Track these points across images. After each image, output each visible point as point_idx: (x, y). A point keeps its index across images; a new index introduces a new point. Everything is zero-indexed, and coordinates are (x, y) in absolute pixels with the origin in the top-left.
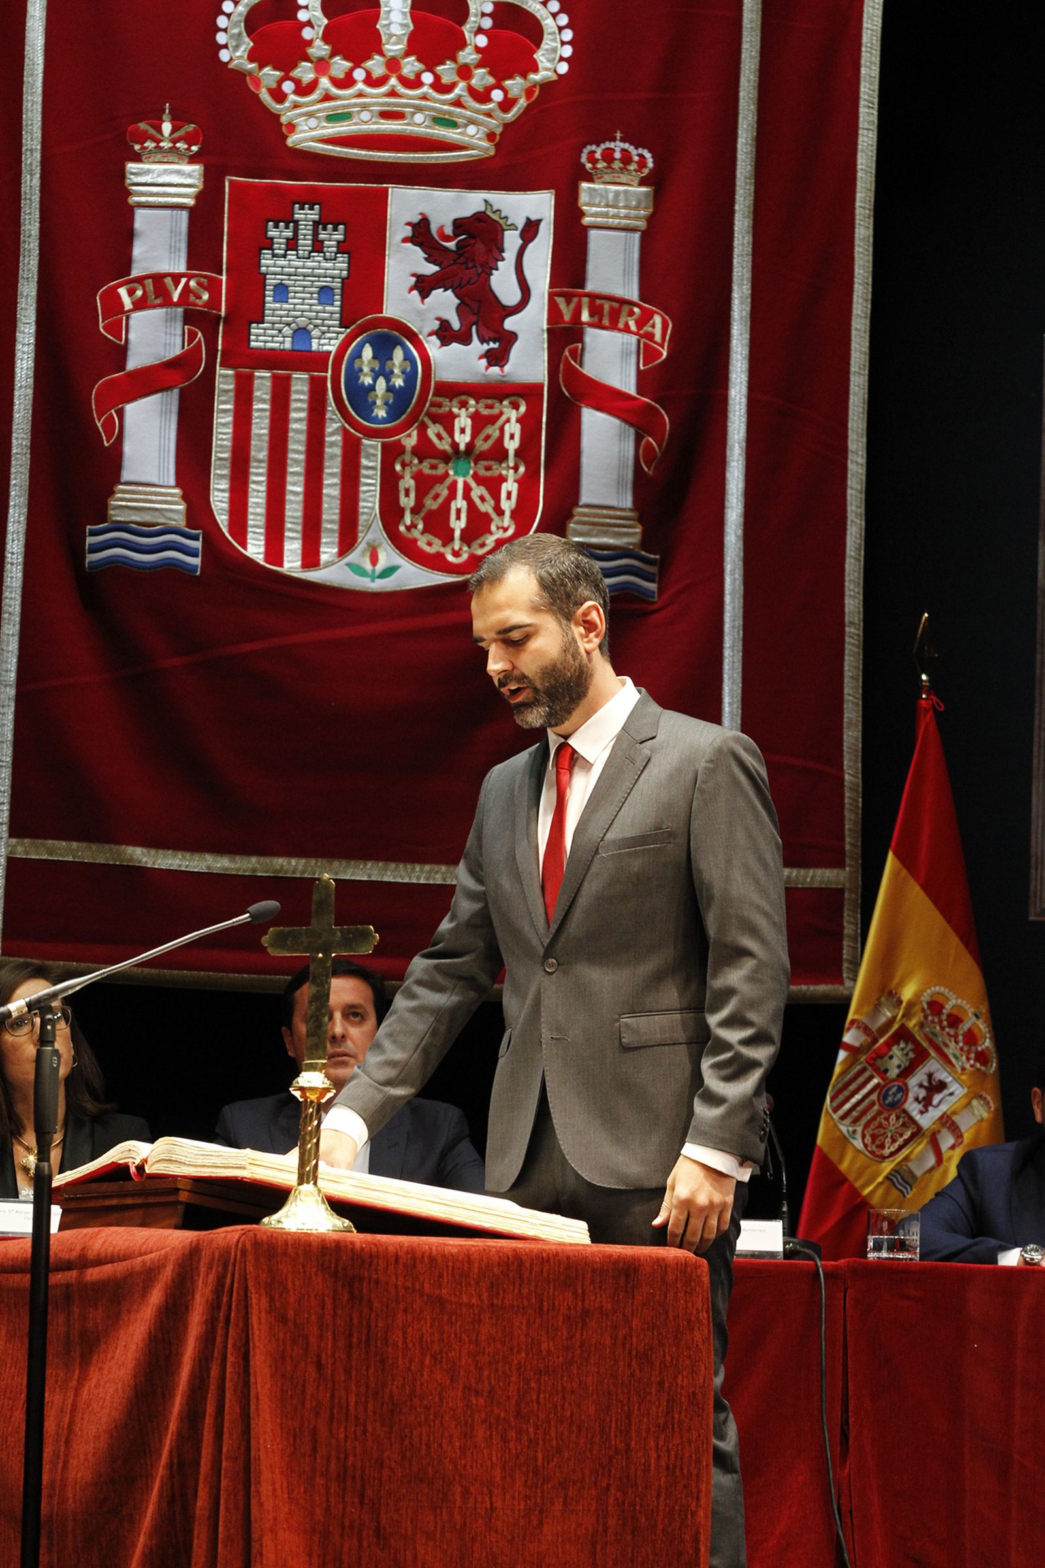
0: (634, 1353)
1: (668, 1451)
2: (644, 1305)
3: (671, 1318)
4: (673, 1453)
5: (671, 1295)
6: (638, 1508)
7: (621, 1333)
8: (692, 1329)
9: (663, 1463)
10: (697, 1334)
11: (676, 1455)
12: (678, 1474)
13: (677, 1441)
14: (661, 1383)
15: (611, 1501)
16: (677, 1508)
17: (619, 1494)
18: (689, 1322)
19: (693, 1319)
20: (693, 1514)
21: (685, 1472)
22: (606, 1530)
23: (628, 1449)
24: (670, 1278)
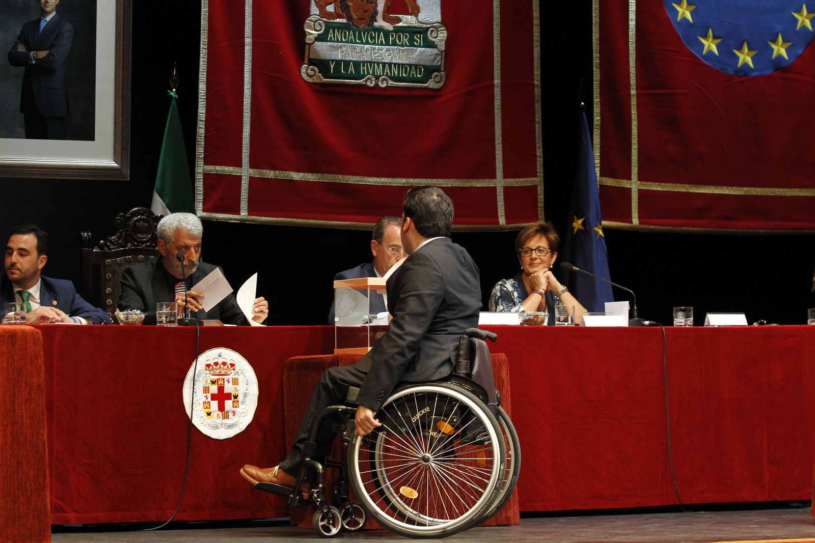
0: (15, 370)
1: (30, 409)
2: (19, 350)
3: (29, 355)
4: (32, 410)
5: (28, 345)
6: (19, 433)
7: (11, 361)
8: (37, 359)
9: (28, 414)
10: (40, 361)
11: (34, 410)
12: (34, 419)
13: (33, 405)
14: (26, 382)
15: (8, 431)
16: (35, 433)
17: (11, 428)
18: (36, 356)
19: (37, 354)
20: (42, 435)
21: (37, 417)
22: (6, 443)
23: (14, 409)
24: (28, 338)
